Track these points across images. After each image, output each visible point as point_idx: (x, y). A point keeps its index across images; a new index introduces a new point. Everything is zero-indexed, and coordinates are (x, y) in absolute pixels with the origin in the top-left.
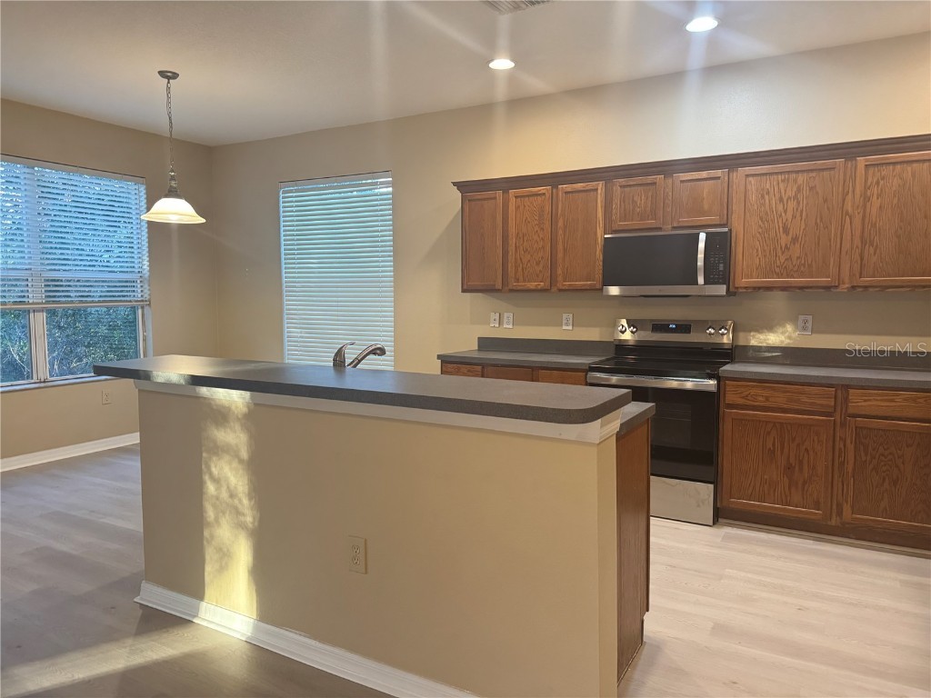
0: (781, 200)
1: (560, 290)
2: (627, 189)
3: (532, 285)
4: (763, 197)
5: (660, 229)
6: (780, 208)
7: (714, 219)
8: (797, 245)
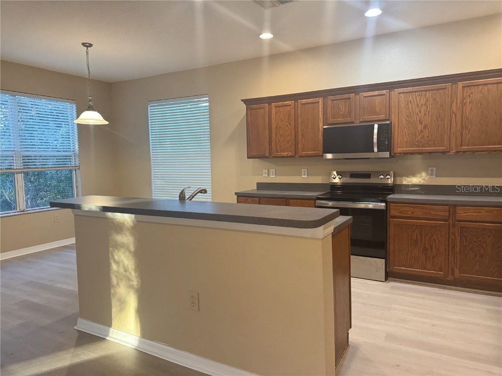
0: (418, 106)
1: (300, 157)
2: (335, 102)
3: (285, 154)
4: (408, 104)
5: (353, 123)
6: (417, 110)
7: (382, 117)
8: (427, 130)
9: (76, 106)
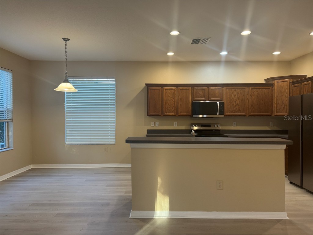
0: (234, 95)
1: (179, 116)
2: (197, 90)
3: (171, 114)
4: (230, 94)
5: (206, 101)
6: (234, 97)
7: (220, 99)
8: (238, 106)
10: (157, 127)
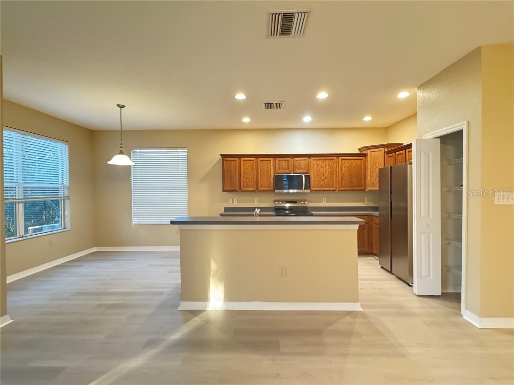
0: (322, 167)
1: (259, 191)
2: (280, 161)
3: (250, 189)
4: (317, 166)
5: (290, 173)
7: (305, 171)
8: (326, 179)
9: (69, 147)
10: (236, 204)
